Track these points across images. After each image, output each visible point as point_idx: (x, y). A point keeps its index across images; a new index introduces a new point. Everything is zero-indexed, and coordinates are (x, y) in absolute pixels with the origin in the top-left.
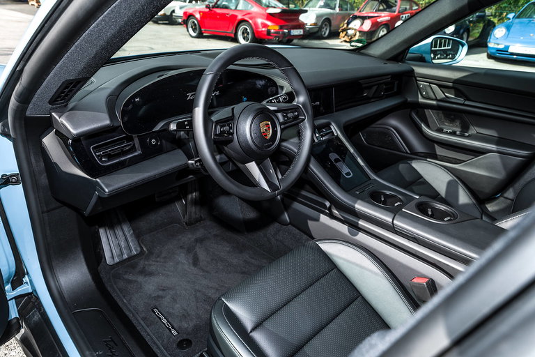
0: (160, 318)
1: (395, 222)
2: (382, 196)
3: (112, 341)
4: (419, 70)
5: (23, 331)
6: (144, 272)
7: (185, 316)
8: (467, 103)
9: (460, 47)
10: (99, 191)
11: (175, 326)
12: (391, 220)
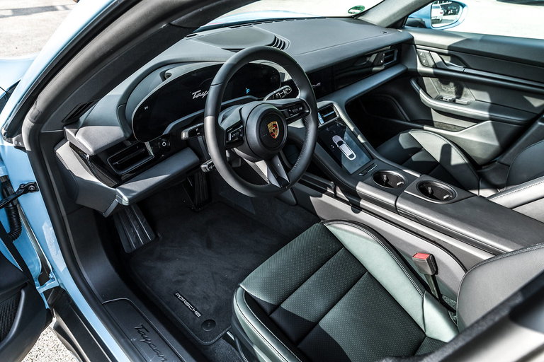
0: (183, 302)
1: (398, 204)
2: (385, 176)
3: (143, 327)
4: (419, 37)
5: (54, 320)
6: (161, 258)
7: (206, 298)
8: (466, 70)
9: (461, 7)
10: (118, 199)
11: (198, 308)
12: (393, 203)
